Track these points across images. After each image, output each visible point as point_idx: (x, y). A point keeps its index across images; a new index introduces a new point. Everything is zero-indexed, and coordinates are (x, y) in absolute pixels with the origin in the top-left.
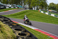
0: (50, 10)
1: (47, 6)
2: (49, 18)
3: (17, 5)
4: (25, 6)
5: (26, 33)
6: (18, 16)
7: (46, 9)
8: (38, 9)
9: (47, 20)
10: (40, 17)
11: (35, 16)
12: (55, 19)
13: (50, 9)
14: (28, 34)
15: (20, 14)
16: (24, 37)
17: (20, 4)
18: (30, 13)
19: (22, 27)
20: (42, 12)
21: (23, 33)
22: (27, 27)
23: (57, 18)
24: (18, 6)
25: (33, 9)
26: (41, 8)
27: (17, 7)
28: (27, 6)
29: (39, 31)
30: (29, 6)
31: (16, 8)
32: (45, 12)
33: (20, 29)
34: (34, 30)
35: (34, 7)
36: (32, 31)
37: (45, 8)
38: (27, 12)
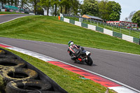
0: (84, 16)
1: (79, 6)
2: (82, 34)
3: (5, 3)
4: (25, 6)
5: (26, 71)
6: (7, 31)
7: (76, 12)
8: (56, 13)
9: (79, 40)
10: (62, 32)
11: (50, 29)
12: (97, 36)
13: (85, 13)
14: (32, 74)
15: (13, 25)
16: (21, 81)
17: (12, 2)
18: (37, 22)
19: (16, 58)
20: (67, 20)
21: (19, 70)
22: (31, 57)
23: (102, 35)
24: (7, 5)
25: (45, 13)
26: (64, 11)
27: (3, 8)
28: (30, 6)
29: (59, 66)
30: (35, 6)
31: (3, 10)
32: (73, 19)
33: (13, 61)
34: (47, 64)
35: (47, 7)
36: (42, 65)
37: (75, 10)
38: (29, 20)
